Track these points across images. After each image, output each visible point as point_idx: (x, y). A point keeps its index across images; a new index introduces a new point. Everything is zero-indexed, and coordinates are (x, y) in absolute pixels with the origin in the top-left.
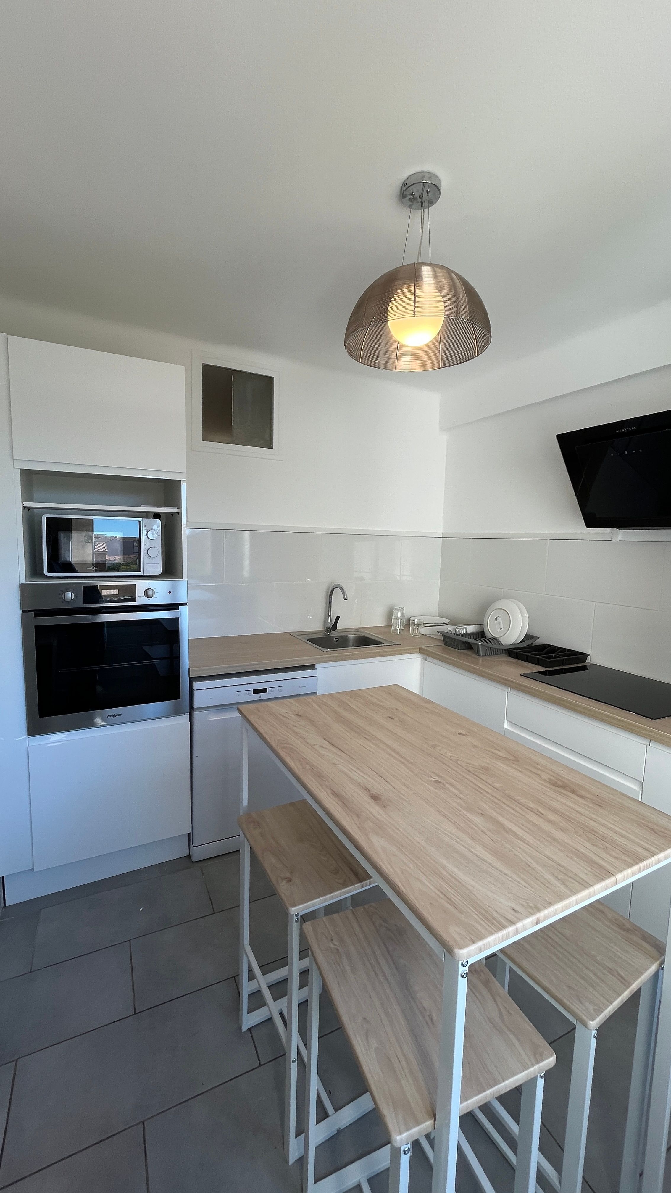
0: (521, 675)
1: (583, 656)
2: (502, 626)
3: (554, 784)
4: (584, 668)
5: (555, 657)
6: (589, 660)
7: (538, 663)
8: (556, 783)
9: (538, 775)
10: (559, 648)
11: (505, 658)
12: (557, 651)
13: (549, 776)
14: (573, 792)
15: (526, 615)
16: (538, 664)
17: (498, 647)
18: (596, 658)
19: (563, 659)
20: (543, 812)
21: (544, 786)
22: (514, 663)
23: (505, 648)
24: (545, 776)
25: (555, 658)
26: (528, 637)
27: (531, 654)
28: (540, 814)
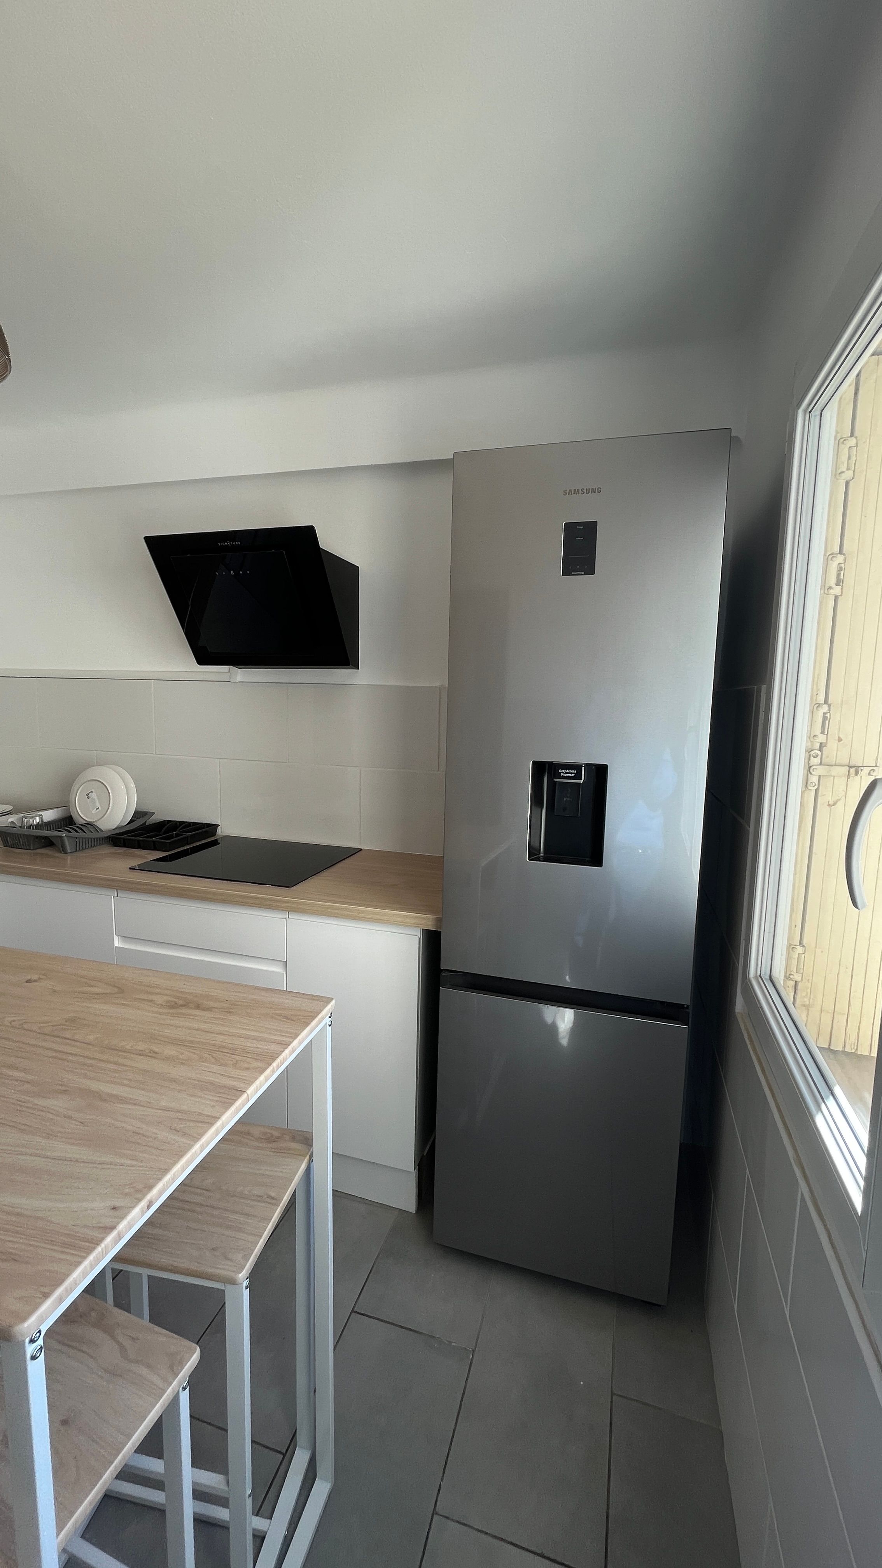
0: (130, 869)
1: (209, 829)
2: (98, 805)
3: (173, 1006)
4: (215, 843)
5: (177, 835)
6: (220, 832)
7: (155, 847)
8: (176, 1003)
9: (151, 1001)
10: (181, 823)
11: (108, 850)
12: (179, 826)
13: (165, 998)
14: (198, 1007)
15: (133, 785)
16: (155, 849)
17: (96, 835)
18: (227, 829)
19: (188, 837)
20: (156, 1050)
21: (160, 1013)
22: (119, 854)
23: (106, 835)
25: (176, 837)
26: (138, 814)
27: (143, 838)
28: (153, 1055)
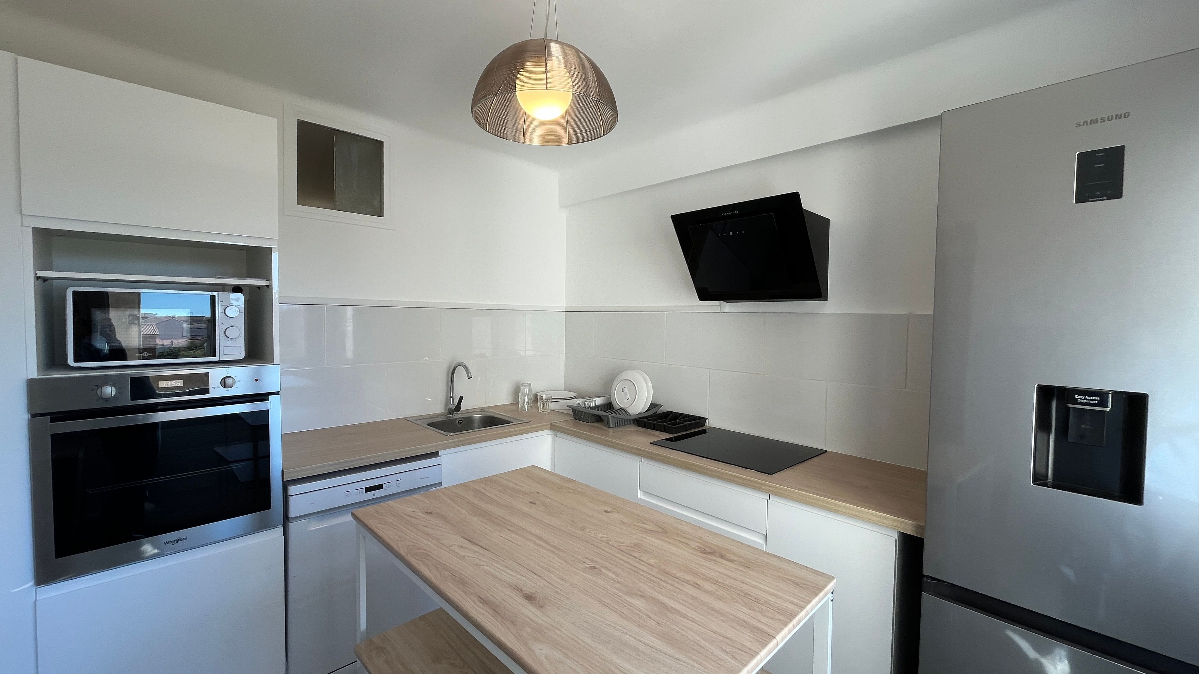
0: (651, 443)
1: (700, 421)
2: (628, 397)
3: (704, 552)
4: (704, 432)
5: (679, 423)
6: (707, 423)
7: (664, 430)
8: (705, 550)
9: (687, 544)
10: (681, 414)
11: (633, 428)
12: (679, 417)
13: (698, 544)
14: (722, 557)
15: (650, 384)
16: (665, 431)
17: (626, 417)
18: (713, 422)
19: (687, 424)
20: (698, 583)
21: (695, 555)
22: (642, 432)
23: (634, 418)
24: (693, 544)
25: (678, 424)
26: (653, 406)
27: (657, 422)
28: (696, 586)
